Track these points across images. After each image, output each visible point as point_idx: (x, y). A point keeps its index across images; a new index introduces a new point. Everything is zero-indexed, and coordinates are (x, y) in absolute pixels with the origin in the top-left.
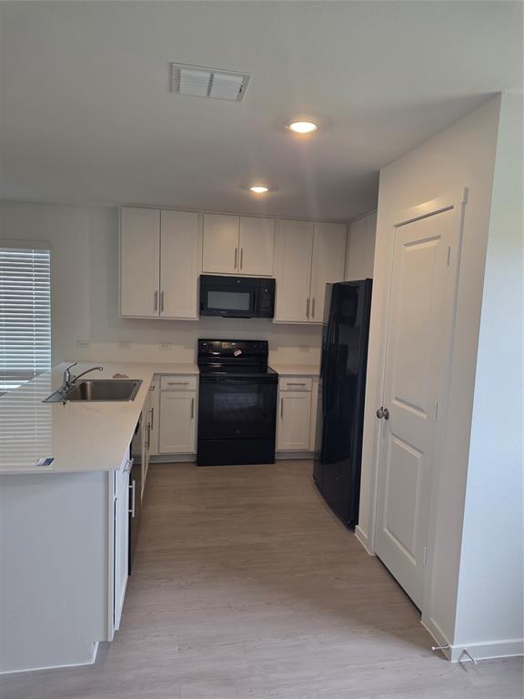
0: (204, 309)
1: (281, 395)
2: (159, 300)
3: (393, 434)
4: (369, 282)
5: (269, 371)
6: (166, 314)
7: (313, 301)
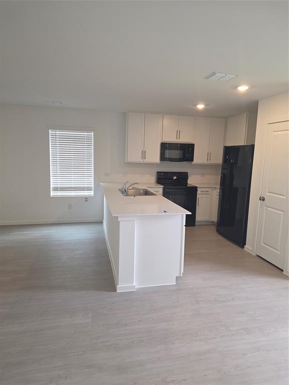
0: (163, 158)
1: (198, 196)
2: (144, 154)
3: (267, 206)
4: (253, 146)
5: (188, 186)
6: (146, 161)
7: (210, 154)
